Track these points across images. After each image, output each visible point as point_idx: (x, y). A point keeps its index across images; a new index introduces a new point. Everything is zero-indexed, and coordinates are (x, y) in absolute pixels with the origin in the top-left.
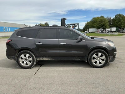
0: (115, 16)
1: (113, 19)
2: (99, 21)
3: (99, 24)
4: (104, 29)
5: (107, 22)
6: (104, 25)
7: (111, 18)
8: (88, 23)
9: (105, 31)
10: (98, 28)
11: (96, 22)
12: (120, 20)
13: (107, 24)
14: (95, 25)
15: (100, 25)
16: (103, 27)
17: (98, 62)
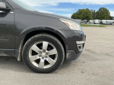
0: (99, 9)
1: (97, 12)
2: (84, 13)
3: (84, 15)
4: (88, 20)
5: (92, 14)
6: (88, 17)
7: (95, 11)
8: (74, 14)
9: (89, 22)
10: (83, 19)
11: (81, 14)
12: (103, 13)
13: (91, 16)
14: (80, 16)
15: (85, 17)
16: (87, 19)
17: (42, 61)
